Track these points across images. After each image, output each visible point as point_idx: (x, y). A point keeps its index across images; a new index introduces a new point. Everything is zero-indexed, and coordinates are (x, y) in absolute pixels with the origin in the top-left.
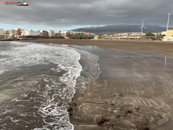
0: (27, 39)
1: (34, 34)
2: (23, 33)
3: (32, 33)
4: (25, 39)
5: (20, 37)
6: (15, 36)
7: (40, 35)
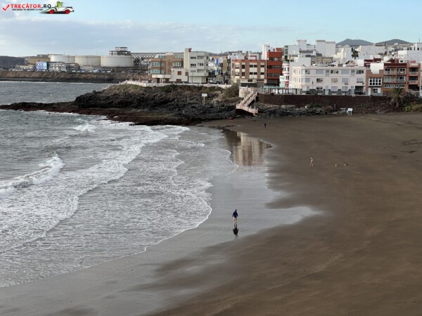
4: (273, 112)
6: (237, 94)
7: (368, 87)
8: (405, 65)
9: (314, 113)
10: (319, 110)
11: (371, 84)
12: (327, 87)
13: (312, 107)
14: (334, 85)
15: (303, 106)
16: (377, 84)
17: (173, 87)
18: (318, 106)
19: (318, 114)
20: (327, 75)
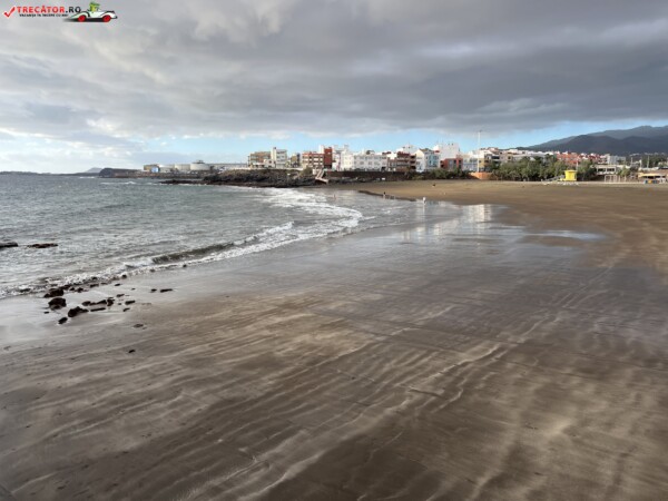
0: (344, 182)
1: (366, 166)
2: (338, 161)
3: (362, 163)
4: (338, 181)
5: (324, 176)
6: (311, 172)
7: (388, 168)
8: (408, 155)
11: (390, 166)
14: (370, 166)
15: (355, 177)
16: (393, 166)
17: (268, 170)
18: (363, 178)
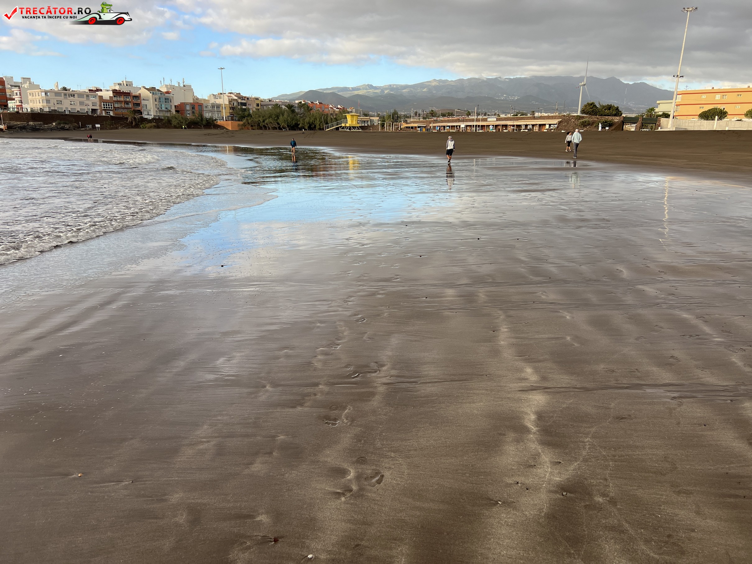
0: (34, 129)
2: (17, 98)
4: (23, 128)
7: (102, 110)
8: (127, 94)
9: (63, 129)
10: (67, 126)
11: (104, 107)
12: (67, 108)
13: (59, 124)
14: (73, 107)
15: (51, 123)
16: (109, 108)
18: (66, 124)
19: (67, 130)
20: (65, 98)
